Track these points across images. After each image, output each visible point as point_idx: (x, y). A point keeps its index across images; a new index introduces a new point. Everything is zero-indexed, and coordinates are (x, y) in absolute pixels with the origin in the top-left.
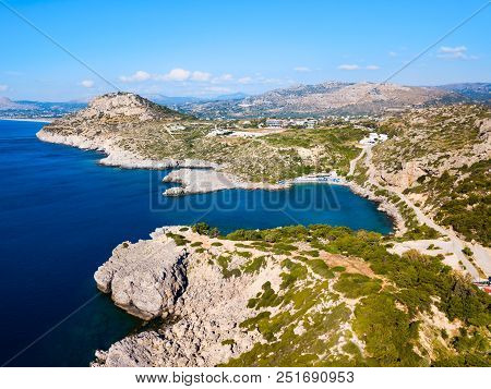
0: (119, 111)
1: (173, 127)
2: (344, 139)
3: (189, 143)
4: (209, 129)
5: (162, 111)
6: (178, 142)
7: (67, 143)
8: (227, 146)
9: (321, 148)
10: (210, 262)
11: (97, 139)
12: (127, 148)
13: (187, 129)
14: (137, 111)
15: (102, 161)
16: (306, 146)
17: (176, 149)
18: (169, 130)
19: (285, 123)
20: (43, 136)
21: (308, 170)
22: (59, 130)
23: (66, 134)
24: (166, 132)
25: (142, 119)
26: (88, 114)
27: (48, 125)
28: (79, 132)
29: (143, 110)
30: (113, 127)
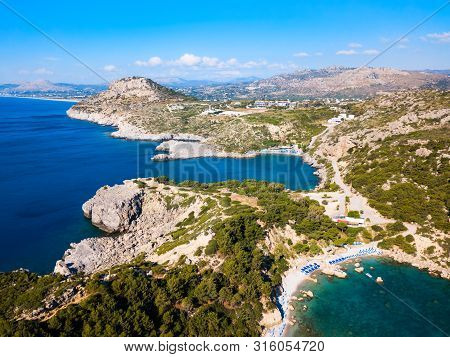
0: (132, 93)
1: (175, 107)
2: (315, 118)
3: (185, 120)
4: (203, 109)
5: (168, 93)
6: (176, 119)
7: (90, 119)
8: (215, 123)
9: (290, 126)
10: (160, 200)
11: (113, 116)
12: (134, 124)
13: (186, 109)
14: (147, 93)
15: (115, 134)
16: (276, 124)
17: (174, 125)
18: (170, 109)
19: (271, 104)
20: (72, 114)
21: (275, 143)
22: (84, 109)
23: (89, 112)
24: (168, 111)
25: (150, 99)
26: (107, 96)
27: (75, 104)
28: (100, 110)
29: (152, 92)
30: (126, 106)
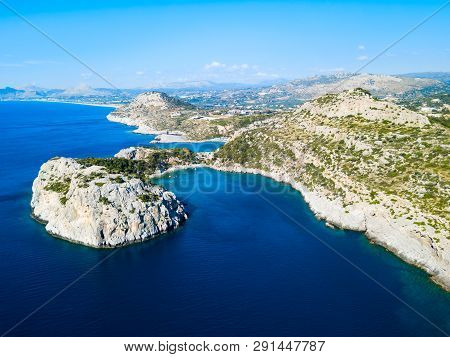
0: (151, 103)
1: (176, 114)
3: (179, 123)
4: (193, 115)
6: (174, 122)
7: (122, 122)
8: (195, 124)
9: (232, 126)
11: (137, 120)
12: (148, 125)
13: (182, 115)
14: (160, 104)
15: (135, 131)
16: (224, 125)
17: (171, 126)
18: (172, 115)
20: (111, 118)
22: (119, 114)
23: (122, 117)
24: (170, 116)
25: (162, 108)
26: (135, 105)
28: (129, 116)
29: (164, 103)
30: (146, 113)
